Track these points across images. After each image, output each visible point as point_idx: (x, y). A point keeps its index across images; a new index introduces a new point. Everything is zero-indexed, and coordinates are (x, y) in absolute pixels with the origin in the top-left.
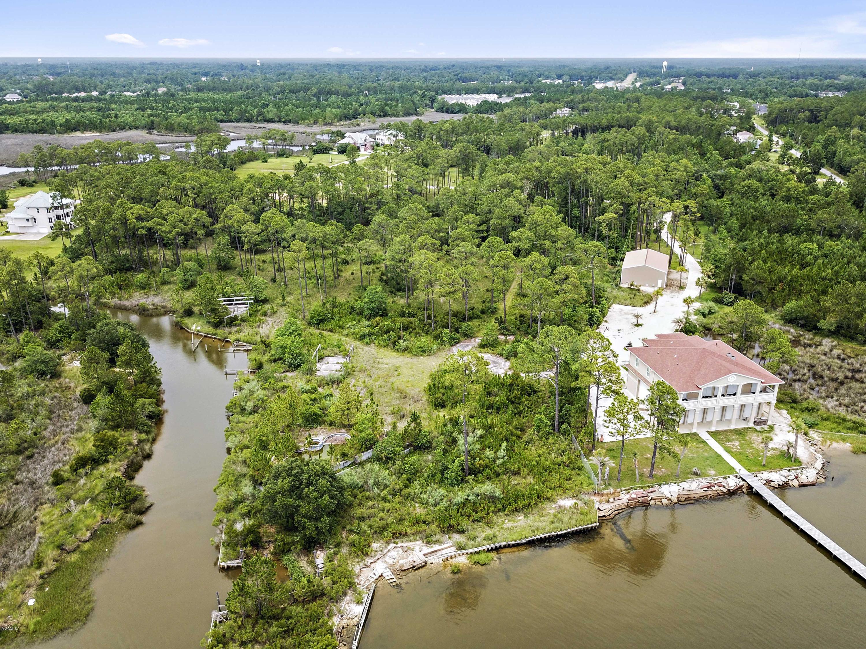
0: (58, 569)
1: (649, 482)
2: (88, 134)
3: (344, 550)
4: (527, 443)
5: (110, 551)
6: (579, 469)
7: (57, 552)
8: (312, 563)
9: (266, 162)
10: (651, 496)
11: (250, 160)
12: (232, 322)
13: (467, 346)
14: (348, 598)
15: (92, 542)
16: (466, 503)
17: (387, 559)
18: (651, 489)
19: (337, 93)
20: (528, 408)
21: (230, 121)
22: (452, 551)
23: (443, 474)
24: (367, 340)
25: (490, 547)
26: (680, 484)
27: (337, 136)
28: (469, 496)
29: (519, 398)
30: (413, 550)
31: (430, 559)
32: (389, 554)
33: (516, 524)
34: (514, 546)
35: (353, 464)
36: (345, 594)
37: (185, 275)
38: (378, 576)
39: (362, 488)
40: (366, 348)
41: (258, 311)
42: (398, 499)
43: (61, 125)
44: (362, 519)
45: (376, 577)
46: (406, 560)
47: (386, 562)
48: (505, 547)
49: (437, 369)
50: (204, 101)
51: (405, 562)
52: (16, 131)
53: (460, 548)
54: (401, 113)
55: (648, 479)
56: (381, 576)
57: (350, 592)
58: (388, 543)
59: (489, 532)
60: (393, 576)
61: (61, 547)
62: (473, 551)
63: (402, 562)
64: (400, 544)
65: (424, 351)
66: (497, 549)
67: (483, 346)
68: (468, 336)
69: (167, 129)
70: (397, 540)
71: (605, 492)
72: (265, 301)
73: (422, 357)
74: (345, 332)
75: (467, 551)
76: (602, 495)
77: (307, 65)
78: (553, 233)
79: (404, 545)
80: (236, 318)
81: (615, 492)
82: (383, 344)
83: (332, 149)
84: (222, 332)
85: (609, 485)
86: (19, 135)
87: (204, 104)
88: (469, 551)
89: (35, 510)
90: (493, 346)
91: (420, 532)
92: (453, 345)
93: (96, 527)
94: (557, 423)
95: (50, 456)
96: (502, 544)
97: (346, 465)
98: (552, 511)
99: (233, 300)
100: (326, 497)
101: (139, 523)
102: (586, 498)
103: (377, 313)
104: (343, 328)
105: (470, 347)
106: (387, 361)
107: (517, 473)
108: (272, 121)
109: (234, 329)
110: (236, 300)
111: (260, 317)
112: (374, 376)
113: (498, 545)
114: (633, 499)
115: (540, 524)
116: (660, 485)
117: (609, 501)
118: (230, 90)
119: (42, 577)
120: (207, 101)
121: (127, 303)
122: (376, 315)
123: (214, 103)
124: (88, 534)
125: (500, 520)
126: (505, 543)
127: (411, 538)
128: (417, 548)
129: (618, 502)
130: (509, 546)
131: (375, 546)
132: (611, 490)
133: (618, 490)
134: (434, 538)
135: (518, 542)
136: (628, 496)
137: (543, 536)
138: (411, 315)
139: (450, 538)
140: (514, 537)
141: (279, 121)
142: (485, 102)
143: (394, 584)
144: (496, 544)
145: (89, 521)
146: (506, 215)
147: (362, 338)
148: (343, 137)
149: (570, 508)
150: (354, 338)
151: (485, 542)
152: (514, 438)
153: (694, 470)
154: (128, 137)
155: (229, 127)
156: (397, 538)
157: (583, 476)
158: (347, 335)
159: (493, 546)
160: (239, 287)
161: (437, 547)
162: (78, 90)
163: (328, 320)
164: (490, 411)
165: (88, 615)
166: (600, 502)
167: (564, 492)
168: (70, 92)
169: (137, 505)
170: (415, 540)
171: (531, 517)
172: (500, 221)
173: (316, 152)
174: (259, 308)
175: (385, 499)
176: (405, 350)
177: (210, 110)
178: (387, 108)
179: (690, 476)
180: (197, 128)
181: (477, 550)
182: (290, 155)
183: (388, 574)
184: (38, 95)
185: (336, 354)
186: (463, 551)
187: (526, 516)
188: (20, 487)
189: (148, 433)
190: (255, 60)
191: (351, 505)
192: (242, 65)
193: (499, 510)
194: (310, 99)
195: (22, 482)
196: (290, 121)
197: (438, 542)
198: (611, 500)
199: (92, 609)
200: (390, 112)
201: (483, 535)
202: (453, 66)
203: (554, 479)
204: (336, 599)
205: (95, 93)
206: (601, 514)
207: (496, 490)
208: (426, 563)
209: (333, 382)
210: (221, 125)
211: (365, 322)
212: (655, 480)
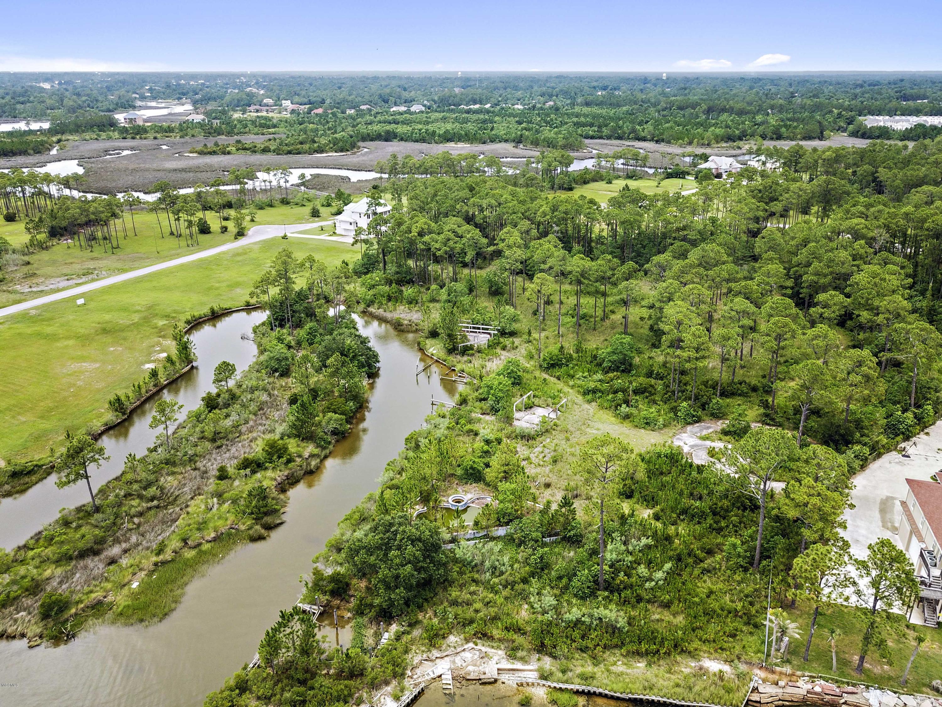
0: (173, 560)
1: (852, 677)
2: (460, 145)
3: (417, 632)
4: (705, 571)
5: (223, 557)
6: (756, 626)
7: (180, 544)
8: (378, 636)
9: (611, 183)
10: (846, 697)
11: (595, 180)
12: (466, 351)
13: (708, 428)
14: (389, 689)
15: (213, 544)
16: (578, 622)
17: (458, 660)
18: (850, 689)
19: (731, 111)
20: (734, 526)
21: (601, 138)
22: (532, 676)
23: (570, 580)
24: (590, 397)
25: (581, 688)
26: (902, 697)
27: (701, 158)
28: (583, 616)
29: (727, 511)
30: (490, 658)
31: (504, 677)
32: (463, 654)
33: (629, 671)
34: (612, 697)
35: (486, 536)
36: (387, 683)
37: (449, 295)
38: (435, 676)
39: (476, 567)
40: (586, 406)
41: (498, 343)
42: (506, 592)
43: (439, 136)
44: (454, 603)
45: (432, 676)
46: (476, 669)
47: (454, 662)
48: (600, 695)
49: (651, 448)
50: (586, 116)
51: (473, 671)
52: (402, 139)
53: (544, 677)
54: (799, 136)
55: (853, 673)
56: (440, 676)
57: (394, 683)
58: (467, 641)
59: (589, 669)
60: (450, 682)
61: (185, 541)
62: (558, 686)
63: (471, 668)
64: (479, 647)
65: (648, 424)
66: (589, 694)
67: (725, 433)
68: (717, 416)
69: (532, 143)
70: (479, 641)
71: (778, 669)
72: (512, 334)
73: (643, 431)
74: (571, 383)
75: (549, 683)
76: (773, 672)
77: (717, 79)
78: (876, 303)
79: (484, 649)
80: (471, 348)
81: (793, 675)
82: (605, 404)
83: (688, 174)
84: (452, 359)
85: (788, 661)
86: (403, 143)
87: (582, 119)
88: (553, 685)
89: (192, 498)
90: (739, 435)
91: (508, 641)
92: (689, 424)
93: (223, 531)
94: (757, 557)
95: (233, 450)
96: (598, 691)
97: (477, 535)
98: (687, 671)
99: (479, 328)
100: (409, 567)
101: (261, 538)
102: (743, 667)
103: (618, 367)
104: (573, 377)
105: (711, 430)
106: (600, 426)
107: (667, 605)
108: (644, 139)
109: (466, 358)
110: (483, 329)
111: (498, 350)
112: (573, 440)
113: (592, 689)
114: (816, 693)
115: (661, 681)
116: (867, 687)
117: (777, 684)
118: (619, 106)
119: (156, 564)
120: (587, 116)
121: (389, 315)
122: (617, 369)
123: (594, 118)
124: (213, 535)
125: (612, 659)
126: (601, 690)
127: (495, 645)
128: (496, 658)
129: (789, 690)
130: (606, 696)
131: (452, 639)
132: (787, 669)
133: (799, 673)
134: (520, 654)
135: (618, 695)
136: (809, 686)
137: (656, 699)
138: (660, 377)
139: (539, 660)
140: (615, 687)
141: (652, 140)
142: (920, 126)
143: (447, 692)
144: (589, 688)
145: (220, 523)
146: (826, 271)
147: (586, 393)
148: (706, 161)
149: (715, 675)
150: (579, 392)
151: (577, 680)
152: (690, 560)
153: (934, 683)
154: (493, 150)
155: (596, 144)
156: (480, 638)
157: (755, 637)
158: (573, 387)
159: (586, 689)
160: (490, 315)
161: (518, 665)
162: (475, 103)
163: (560, 366)
164: (682, 517)
165: (166, 614)
166: (764, 681)
167: (716, 651)
168: (467, 105)
169: (268, 519)
170: (498, 648)
171: (655, 668)
172: (815, 278)
173: (669, 176)
174: (502, 340)
175: (493, 589)
176: (627, 417)
177: (584, 125)
178: (783, 130)
179: (924, 689)
180: (560, 143)
181: (563, 686)
182: (641, 178)
183: (447, 678)
184: (439, 107)
185: (548, 405)
186: (544, 682)
187: (649, 664)
188: (194, 473)
189: (324, 448)
190: (662, 73)
191: (451, 583)
192: (646, 79)
193: (616, 646)
194: (697, 117)
195: (199, 469)
196: (663, 140)
197: (522, 659)
198: (782, 683)
199: (175, 609)
200: (785, 135)
201: (579, 670)
202: (902, 80)
203: (712, 629)
204: (374, 685)
205: (488, 106)
206: (755, 697)
207: (620, 619)
208: (496, 681)
209: (523, 437)
210: (587, 141)
211: (599, 376)
212: (863, 677)
